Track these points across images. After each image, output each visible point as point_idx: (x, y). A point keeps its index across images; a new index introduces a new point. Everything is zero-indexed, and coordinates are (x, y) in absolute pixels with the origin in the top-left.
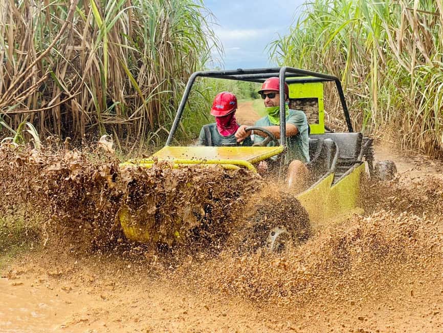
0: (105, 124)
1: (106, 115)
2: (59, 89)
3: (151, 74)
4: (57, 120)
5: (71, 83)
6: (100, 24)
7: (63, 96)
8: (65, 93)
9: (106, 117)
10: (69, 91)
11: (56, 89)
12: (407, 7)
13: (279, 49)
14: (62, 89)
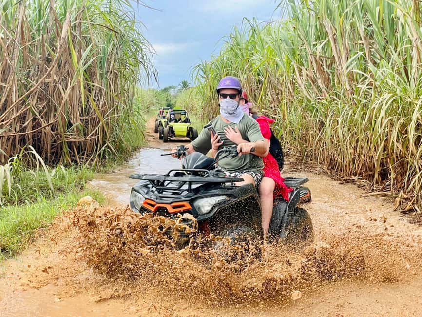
0: (67, 142)
1: (67, 135)
2: (31, 114)
3: (102, 99)
4: (29, 139)
5: (42, 108)
6: (76, 66)
7: (34, 119)
8: (37, 117)
9: (68, 136)
10: (40, 115)
11: (29, 114)
12: (311, 53)
13: (201, 72)
14: (34, 114)
